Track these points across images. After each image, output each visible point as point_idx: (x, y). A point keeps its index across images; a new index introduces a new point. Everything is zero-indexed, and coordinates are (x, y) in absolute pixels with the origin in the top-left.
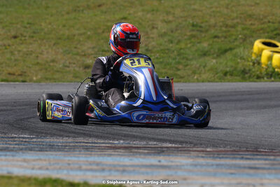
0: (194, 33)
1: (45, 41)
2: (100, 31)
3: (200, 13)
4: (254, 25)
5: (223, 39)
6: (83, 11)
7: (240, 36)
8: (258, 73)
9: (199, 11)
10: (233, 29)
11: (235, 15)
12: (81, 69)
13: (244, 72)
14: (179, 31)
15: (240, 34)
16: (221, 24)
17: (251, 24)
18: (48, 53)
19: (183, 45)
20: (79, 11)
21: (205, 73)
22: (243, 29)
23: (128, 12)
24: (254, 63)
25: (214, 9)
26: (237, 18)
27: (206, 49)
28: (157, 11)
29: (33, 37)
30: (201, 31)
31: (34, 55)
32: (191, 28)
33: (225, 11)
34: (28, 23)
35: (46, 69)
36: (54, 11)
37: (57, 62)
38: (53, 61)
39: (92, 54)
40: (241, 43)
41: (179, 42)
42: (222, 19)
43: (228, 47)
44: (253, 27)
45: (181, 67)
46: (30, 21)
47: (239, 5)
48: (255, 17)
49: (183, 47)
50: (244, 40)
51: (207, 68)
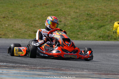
0: (87, 18)
1: (17, 20)
2: (44, 16)
3: (92, 9)
4: (116, 15)
5: (101, 21)
6: (38, 6)
7: (109, 20)
8: (115, 37)
9: (92, 8)
10: (106, 17)
11: (108, 10)
12: (33, 33)
13: (108, 36)
14: (81, 17)
15: (109, 19)
16: (101, 14)
17: (115, 15)
18: (18, 25)
19: (81, 23)
20: (36, 6)
21: (90, 36)
22: (111, 17)
23: (58, 7)
24: (114, 32)
25: (99, 7)
26: (108, 11)
27: (92, 26)
28: (72, 7)
29: (12, 18)
30: (91, 17)
31: (11, 26)
32: (86, 15)
33: (104, 8)
34: (11, 11)
35: (16, 33)
36: (24, 6)
37: (22, 30)
38: (20, 29)
39: (39, 26)
40: (109, 23)
41: (80, 22)
42: (102, 12)
43: (103, 25)
44: (116, 16)
45: (79, 33)
46: (12, 10)
47: (111, 6)
48: (117, 11)
49: (82, 24)
50: (111, 22)
51: (91, 34)
